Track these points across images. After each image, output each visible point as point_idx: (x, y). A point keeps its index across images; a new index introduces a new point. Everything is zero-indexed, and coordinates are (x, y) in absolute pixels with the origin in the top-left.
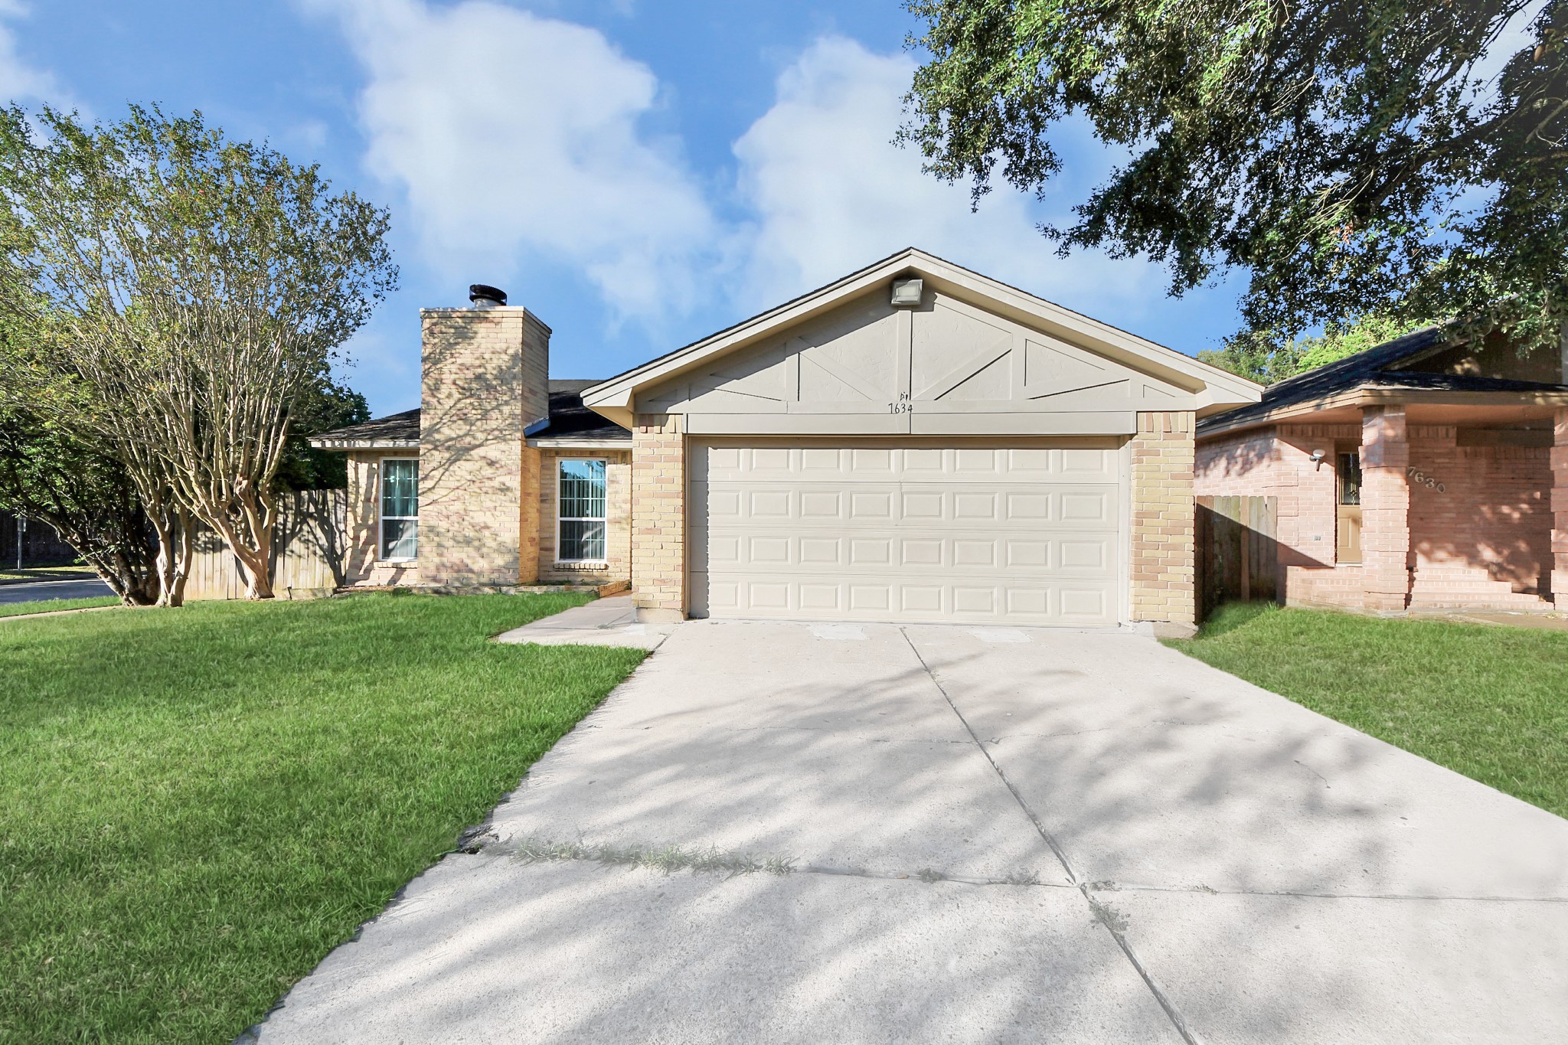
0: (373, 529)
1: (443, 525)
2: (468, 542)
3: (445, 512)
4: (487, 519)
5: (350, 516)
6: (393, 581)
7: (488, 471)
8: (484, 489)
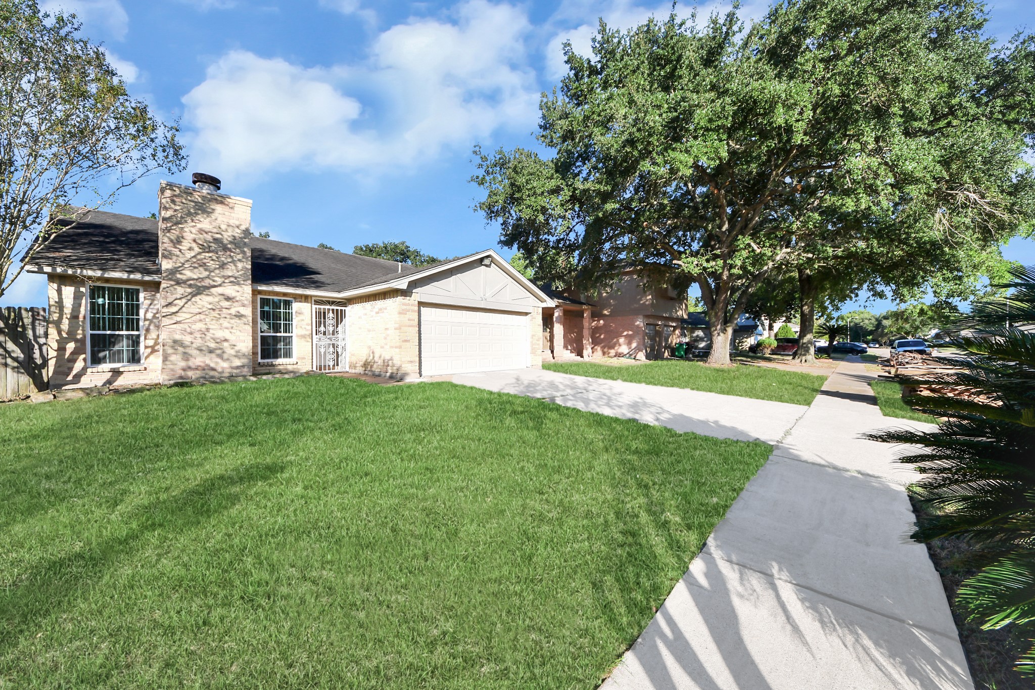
0: (82, 341)
1: (187, 339)
2: (211, 351)
3: (189, 330)
4: (226, 334)
5: (53, 332)
6: (109, 382)
7: (226, 304)
8: (223, 316)
